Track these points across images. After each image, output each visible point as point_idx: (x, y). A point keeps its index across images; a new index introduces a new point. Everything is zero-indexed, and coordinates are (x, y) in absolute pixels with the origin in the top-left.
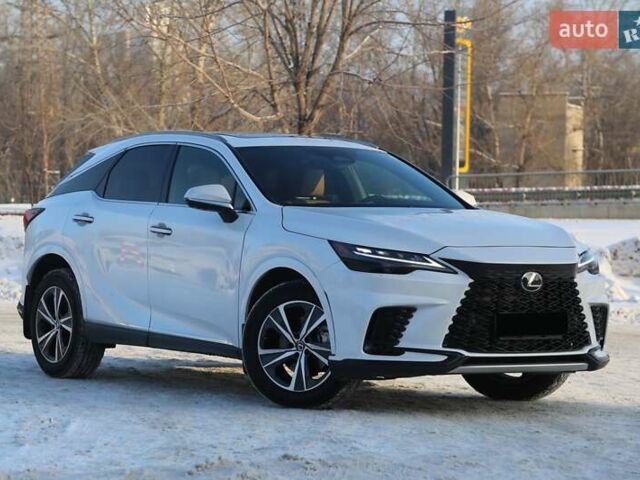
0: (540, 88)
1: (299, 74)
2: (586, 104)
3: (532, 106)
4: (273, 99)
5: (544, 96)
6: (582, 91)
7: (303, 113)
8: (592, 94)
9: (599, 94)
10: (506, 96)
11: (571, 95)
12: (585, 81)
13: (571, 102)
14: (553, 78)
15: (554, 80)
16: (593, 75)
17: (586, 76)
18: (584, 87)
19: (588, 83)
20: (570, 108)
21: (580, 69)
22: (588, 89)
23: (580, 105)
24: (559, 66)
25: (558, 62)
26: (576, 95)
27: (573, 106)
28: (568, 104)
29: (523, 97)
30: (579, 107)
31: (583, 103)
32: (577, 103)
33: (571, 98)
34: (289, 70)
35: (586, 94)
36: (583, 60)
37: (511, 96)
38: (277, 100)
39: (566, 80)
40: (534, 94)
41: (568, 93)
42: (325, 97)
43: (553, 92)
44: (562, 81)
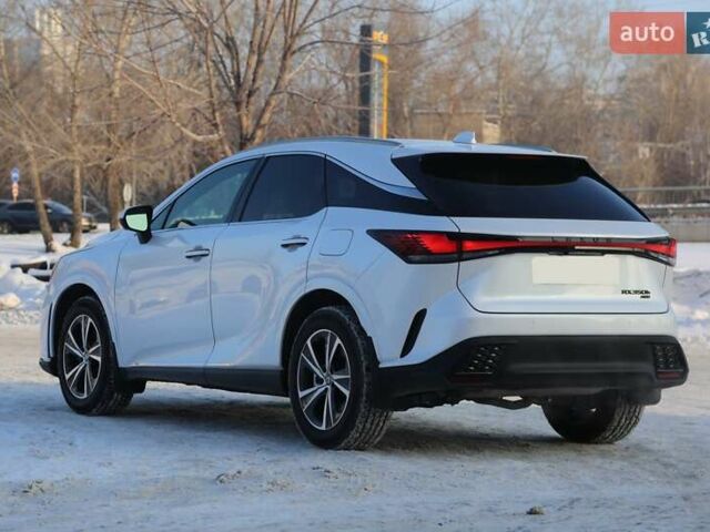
0: (456, 106)
1: (241, 92)
2: (502, 122)
3: (449, 124)
4: (215, 119)
5: (460, 115)
6: (498, 109)
7: (245, 132)
8: (509, 113)
9: (515, 112)
10: (422, 114)
11: (487, 113)
12: (501, 100)
13: (489, 121)
14: (469, 96)
15: (471, 98)
16: (509, 92)
17: (501, 94)
18: (500, 106)
19: (504, 101)
20: (487, 127)
21: (496, 87)
22: (505, 108)
23: (495, 123)
24: (475, 83)
25: (473, 80)
26: (492, 113)
27: (490, 124)
28: (485, 123)
29: (440, 115)
30: (496, 126)
31: (499, 122)
32: (494, 121)
33: (488, 116)
34: (230, 89)
35: (502, 112)
36: (499, 77)
37: (428, 114)
38: (218, 120)
39: (483, 97)
40: (451, 112)
41: (484, 111)
42: (267, 116)
43: (470, 111)
44: (479, 98)
